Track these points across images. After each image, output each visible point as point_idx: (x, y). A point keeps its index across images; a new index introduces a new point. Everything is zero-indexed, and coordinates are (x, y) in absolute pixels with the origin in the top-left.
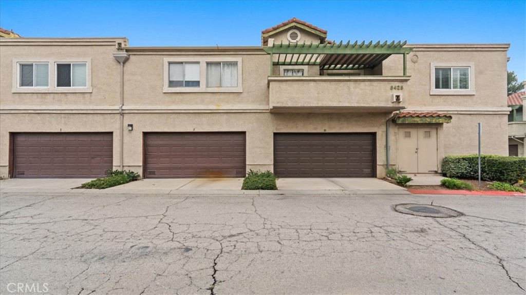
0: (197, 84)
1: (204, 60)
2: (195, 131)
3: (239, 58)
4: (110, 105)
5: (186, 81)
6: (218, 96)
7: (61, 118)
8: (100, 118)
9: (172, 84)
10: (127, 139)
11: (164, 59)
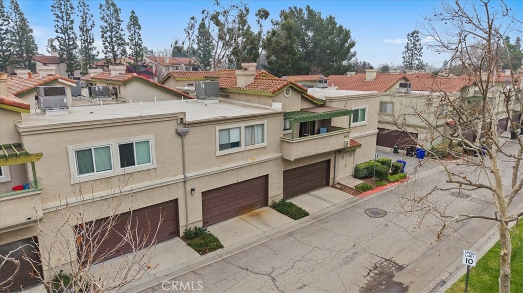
0: (237, 144)
1: (243, 125)
2: (239, 181)
3: (265, 121)
4: (174, 176)
5: (231, 143)
6: (252, 152)
7: (129, 198)
8: (166, 189)
9: (222, 147)
10: (190, 202)
11: (217, 127)
